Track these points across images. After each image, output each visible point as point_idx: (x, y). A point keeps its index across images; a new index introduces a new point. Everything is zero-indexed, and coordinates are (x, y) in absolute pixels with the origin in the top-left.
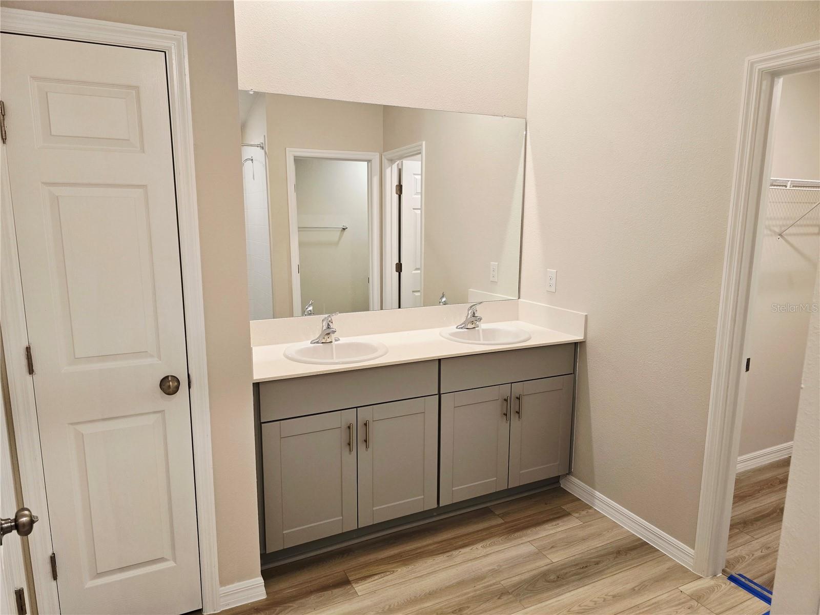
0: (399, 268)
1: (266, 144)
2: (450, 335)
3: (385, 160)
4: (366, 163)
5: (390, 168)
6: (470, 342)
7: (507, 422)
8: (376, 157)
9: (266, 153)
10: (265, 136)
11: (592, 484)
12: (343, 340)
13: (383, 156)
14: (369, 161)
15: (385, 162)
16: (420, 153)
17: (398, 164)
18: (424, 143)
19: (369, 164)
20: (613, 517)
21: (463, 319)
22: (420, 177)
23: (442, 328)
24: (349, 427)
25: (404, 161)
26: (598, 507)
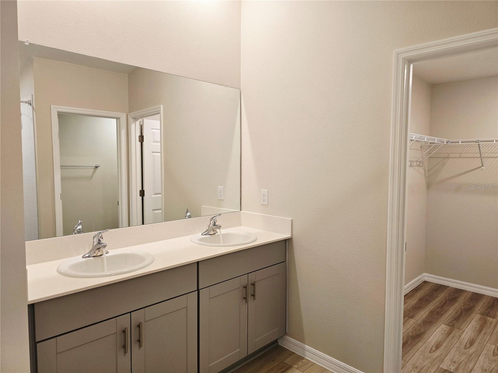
0: (142, 193)
1: (34, 101)
2: (198, 240)
3: (131, 119)
4: (115, 120)
5: (134, 124)
6: (215, 245)
7: (246, 304)
8: (123, 117)
9: (33, 108)
10: (32, 95)
11: (302, 340)
12: (112, 253)
13: (129, 116)
14: (118, 119)
15: (131, 120)
16: (159, 113)
17: (140, 122)
18: (162, 106)
19: (118, 121)
20: (320, 363)
21: (206, 228)
22: (159, 131)
23: (191, 236)
24: (124, 332)
25: (144, 120)
26: (309, 357)
